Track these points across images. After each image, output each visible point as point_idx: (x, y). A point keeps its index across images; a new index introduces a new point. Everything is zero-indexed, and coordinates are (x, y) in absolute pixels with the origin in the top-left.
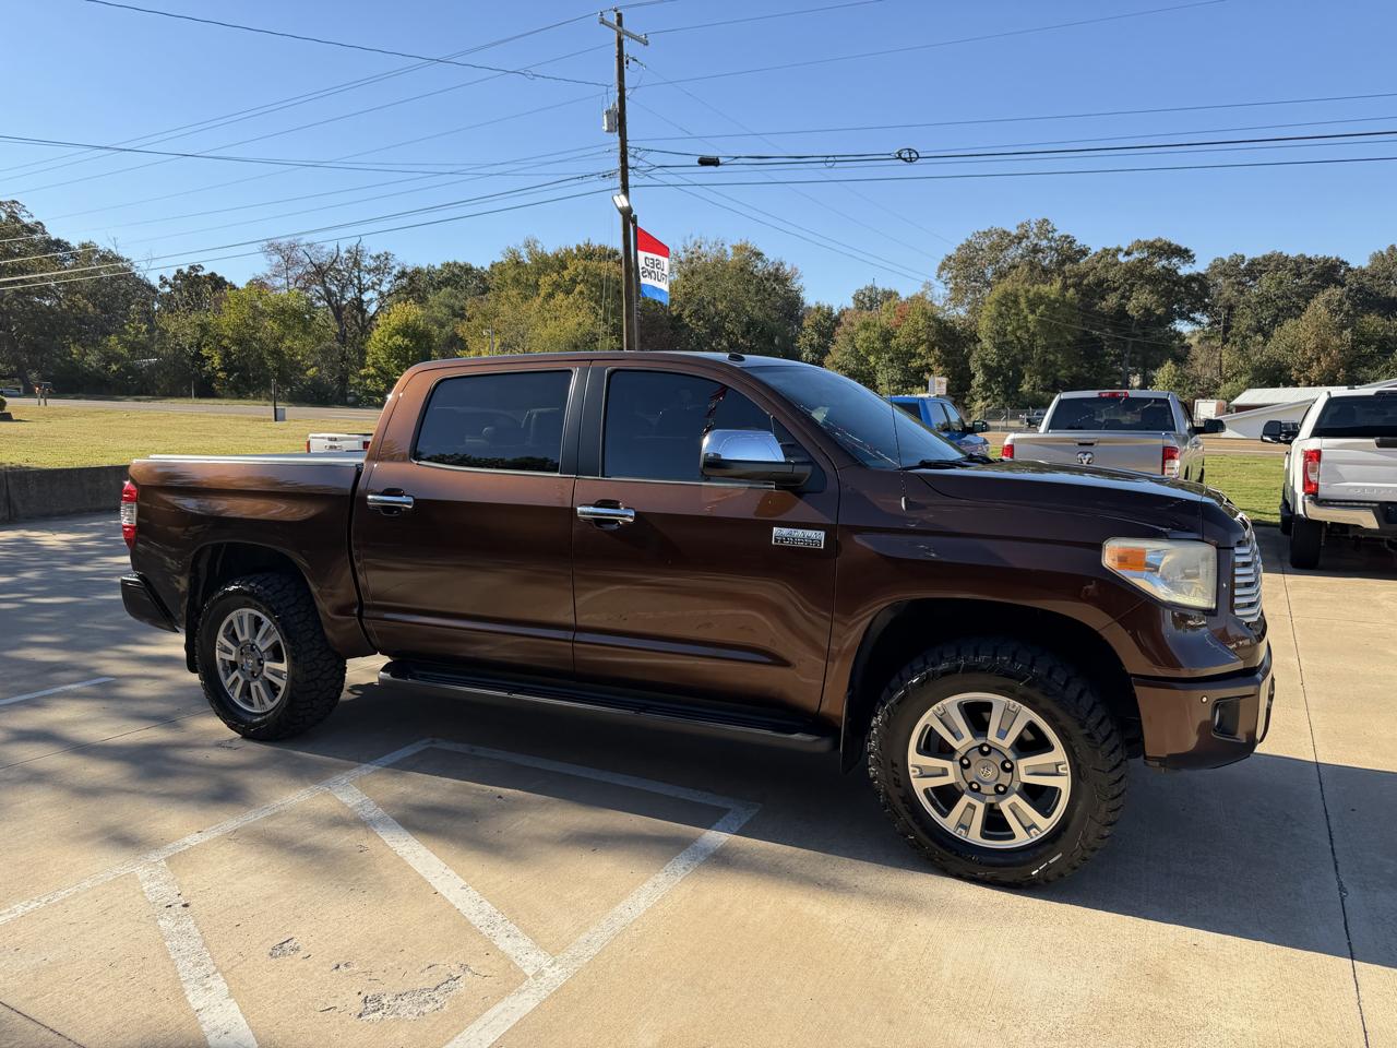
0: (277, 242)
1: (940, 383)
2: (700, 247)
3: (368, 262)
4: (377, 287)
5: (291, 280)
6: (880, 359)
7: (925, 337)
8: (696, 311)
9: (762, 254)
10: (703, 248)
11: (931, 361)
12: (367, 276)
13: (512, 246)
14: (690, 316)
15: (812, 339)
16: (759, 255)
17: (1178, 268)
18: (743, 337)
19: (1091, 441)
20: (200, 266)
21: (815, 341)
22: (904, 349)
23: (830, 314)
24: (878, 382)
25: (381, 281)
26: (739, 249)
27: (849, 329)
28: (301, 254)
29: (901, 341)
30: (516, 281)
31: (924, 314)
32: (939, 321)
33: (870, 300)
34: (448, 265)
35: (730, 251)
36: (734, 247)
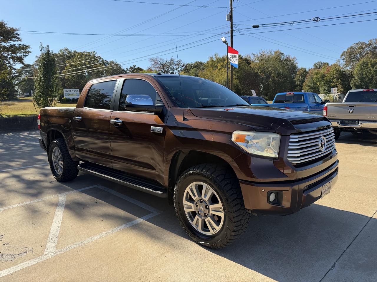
0: (153, 59)
1: (335, 90)
2: (264, 52)
3: (175, 63)
4: (177, 69)
5: (156, 68)
6: (321, 83)
7: (336, 76)
8: (262, 71)
9: (283, 53)
10: (265, 52)
11: (337, 84)
12: (175, 66)
13: (211, 56)
14: (260, 72)
15: (300, 78)
16: (282, 54)
18: (277, 78)
19: (353, 105)
20: (135, 65)
21: (301, 78)
22: (328, 80)
23: (305, 70)
24: (320, 90)
25: (178, 67)
26: (276, 52)
27: (311, 75)
28: (158, 61)
29: (328, 77)
30: (212, 65)
31: (336, 69)
32: (341, 72)
33: (318, 66)
34: (196, 62)
35: (273, 53)
36: (274, 52)
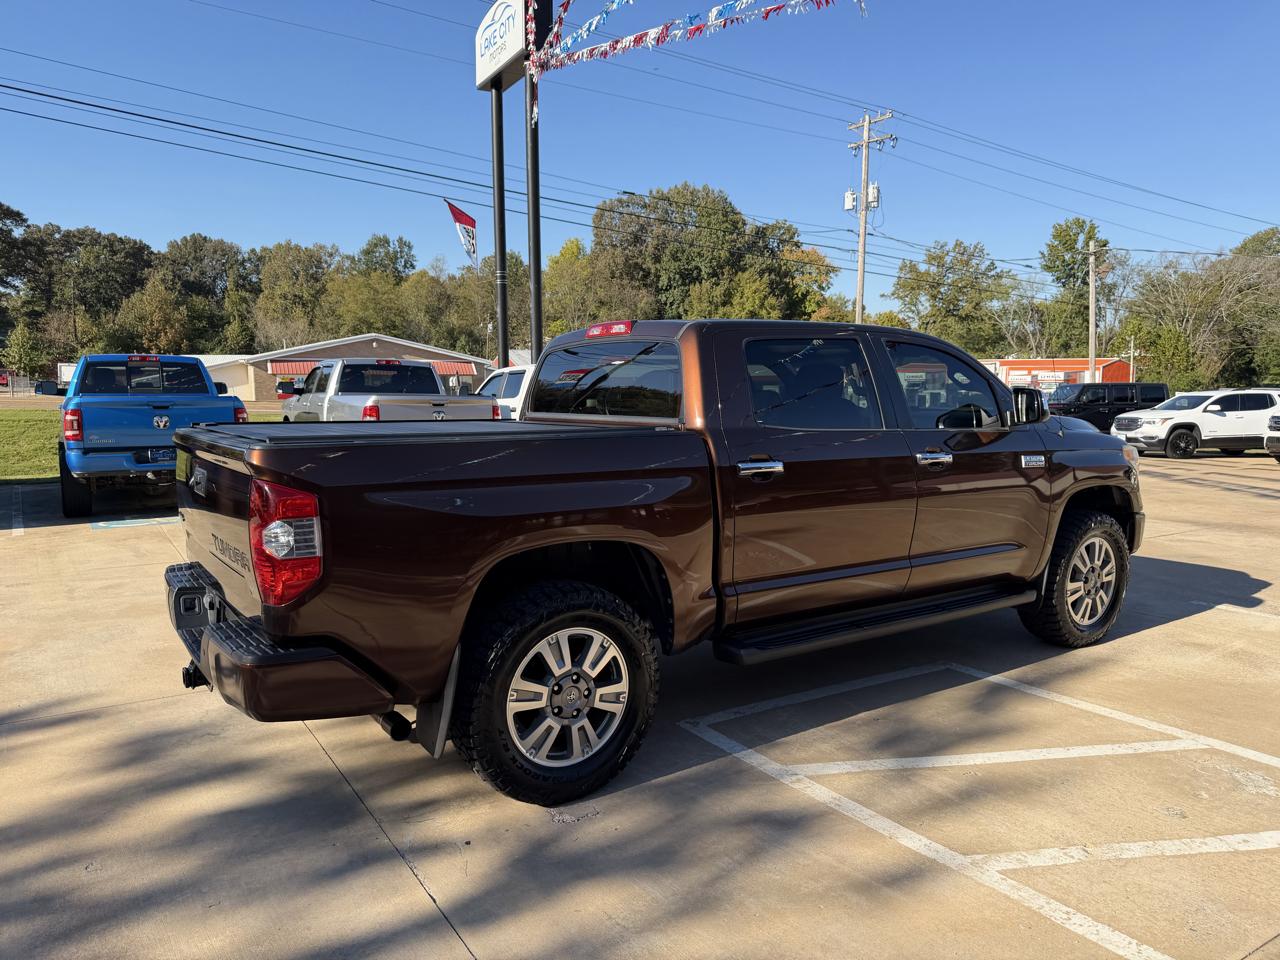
17: (12, 230)
